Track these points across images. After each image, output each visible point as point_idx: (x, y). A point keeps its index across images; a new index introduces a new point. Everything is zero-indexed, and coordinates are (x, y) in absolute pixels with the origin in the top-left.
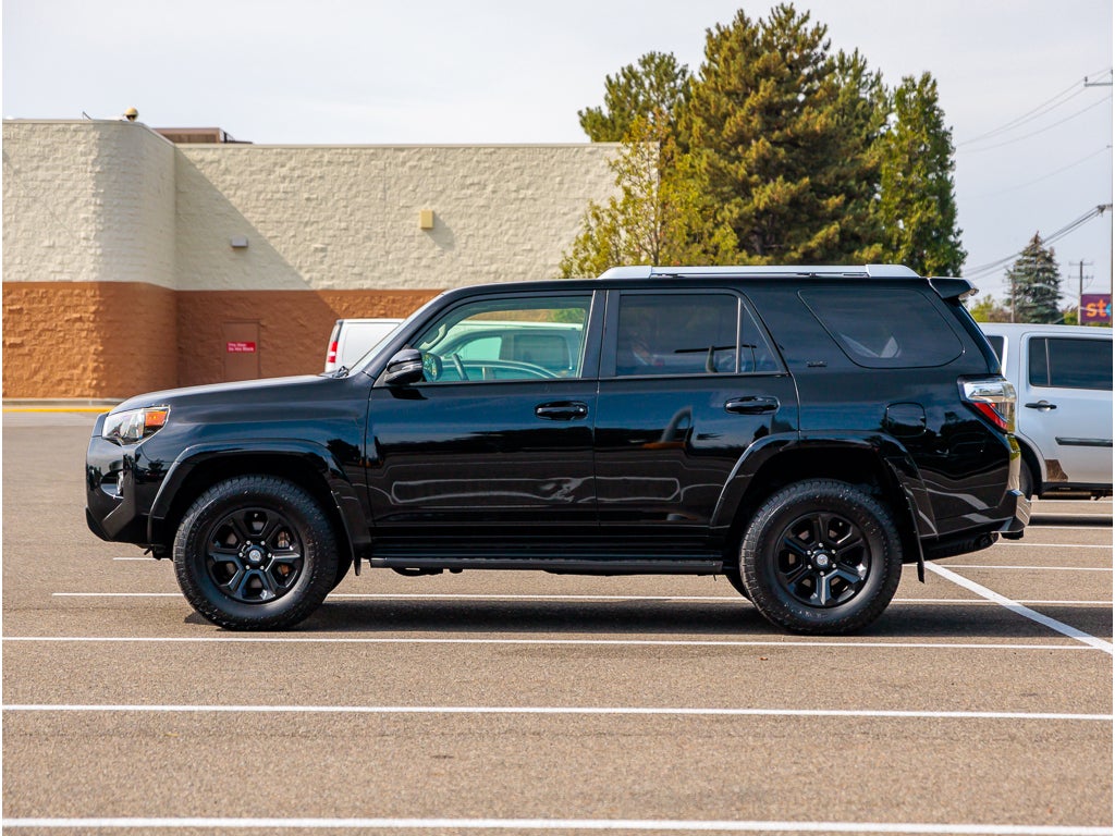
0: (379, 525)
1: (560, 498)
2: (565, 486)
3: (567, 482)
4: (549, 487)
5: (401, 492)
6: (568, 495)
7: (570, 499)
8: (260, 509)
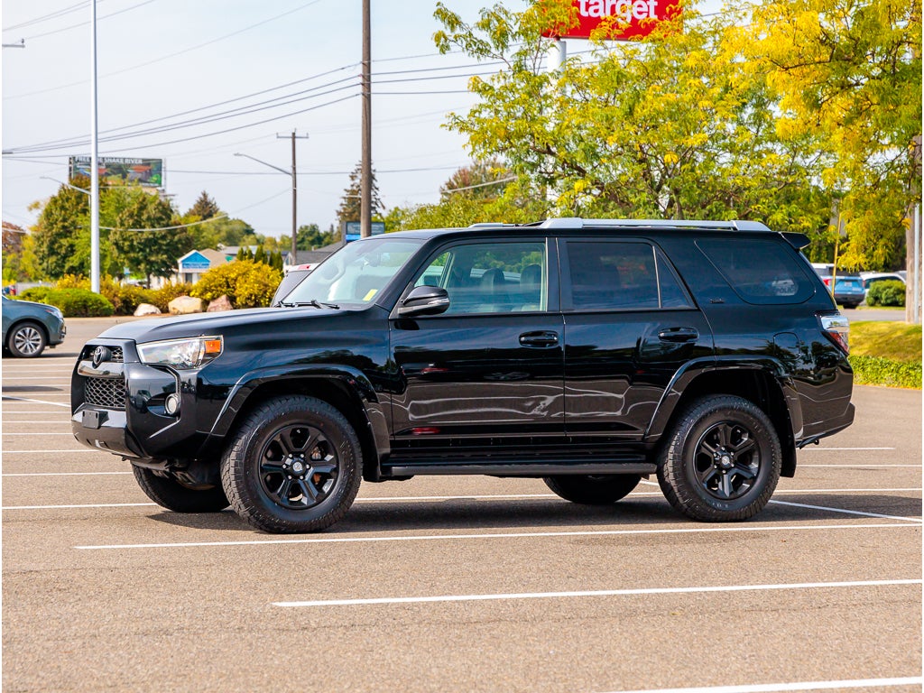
0: (398, 438)
1: (538, 413)
2: (541, 403)
3: (543, 399)
4: (530, 404)
5: (416, 410)
6: (543, 410)
7: (545, 413)
8: (301, 426)
